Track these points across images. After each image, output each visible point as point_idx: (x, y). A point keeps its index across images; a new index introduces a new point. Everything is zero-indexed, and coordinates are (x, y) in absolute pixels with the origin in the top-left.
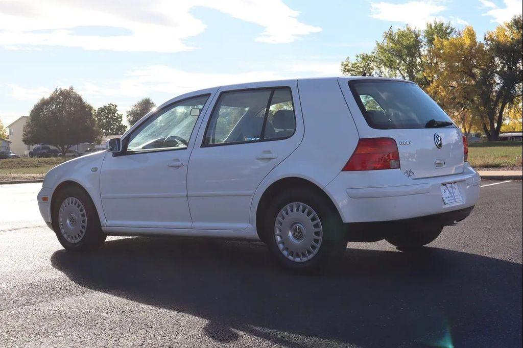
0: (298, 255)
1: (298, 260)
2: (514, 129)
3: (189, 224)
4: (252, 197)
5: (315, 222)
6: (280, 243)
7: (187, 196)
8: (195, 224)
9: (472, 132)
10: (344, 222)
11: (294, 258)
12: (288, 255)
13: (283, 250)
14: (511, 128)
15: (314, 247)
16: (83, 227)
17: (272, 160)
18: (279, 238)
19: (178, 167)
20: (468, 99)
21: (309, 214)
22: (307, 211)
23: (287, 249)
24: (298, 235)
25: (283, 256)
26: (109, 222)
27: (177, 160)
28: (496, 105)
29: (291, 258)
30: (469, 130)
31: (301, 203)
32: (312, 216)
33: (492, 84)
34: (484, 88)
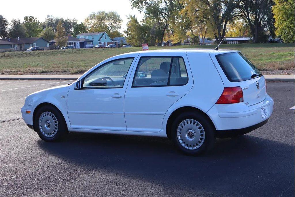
0: (191, 146)
1: (191, 148)
2: (231, 35)
3: (125, 128)
4: (164, 115)
5: (201, 130)
6: (180, 139)
7: (124, 113)
8: (129, 129)
9: (206, 38)
10: (217, 130)
11: (189, 148)
12: (185, 146)
13: (182, 143)
14: (229, 35)
15: (200, 142)
16: (56, 128)
17: (176, 96)
18: (179, 137)
19: (118, 98)
20: (205, 18)
21: (197, 125)
22: (196, 123)
23: (184, 143)
24: (191, 135)
25: (182, 146)
26: (73, 126)
27: (118, 94)
28: (222, 22)
29: (186, 147)
30: (205, 36)
31: (193, 120)
32: (199, 126)
33: (220, 9)
34: (215, 11)
